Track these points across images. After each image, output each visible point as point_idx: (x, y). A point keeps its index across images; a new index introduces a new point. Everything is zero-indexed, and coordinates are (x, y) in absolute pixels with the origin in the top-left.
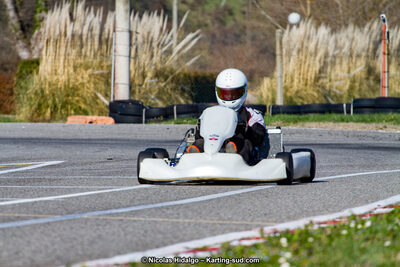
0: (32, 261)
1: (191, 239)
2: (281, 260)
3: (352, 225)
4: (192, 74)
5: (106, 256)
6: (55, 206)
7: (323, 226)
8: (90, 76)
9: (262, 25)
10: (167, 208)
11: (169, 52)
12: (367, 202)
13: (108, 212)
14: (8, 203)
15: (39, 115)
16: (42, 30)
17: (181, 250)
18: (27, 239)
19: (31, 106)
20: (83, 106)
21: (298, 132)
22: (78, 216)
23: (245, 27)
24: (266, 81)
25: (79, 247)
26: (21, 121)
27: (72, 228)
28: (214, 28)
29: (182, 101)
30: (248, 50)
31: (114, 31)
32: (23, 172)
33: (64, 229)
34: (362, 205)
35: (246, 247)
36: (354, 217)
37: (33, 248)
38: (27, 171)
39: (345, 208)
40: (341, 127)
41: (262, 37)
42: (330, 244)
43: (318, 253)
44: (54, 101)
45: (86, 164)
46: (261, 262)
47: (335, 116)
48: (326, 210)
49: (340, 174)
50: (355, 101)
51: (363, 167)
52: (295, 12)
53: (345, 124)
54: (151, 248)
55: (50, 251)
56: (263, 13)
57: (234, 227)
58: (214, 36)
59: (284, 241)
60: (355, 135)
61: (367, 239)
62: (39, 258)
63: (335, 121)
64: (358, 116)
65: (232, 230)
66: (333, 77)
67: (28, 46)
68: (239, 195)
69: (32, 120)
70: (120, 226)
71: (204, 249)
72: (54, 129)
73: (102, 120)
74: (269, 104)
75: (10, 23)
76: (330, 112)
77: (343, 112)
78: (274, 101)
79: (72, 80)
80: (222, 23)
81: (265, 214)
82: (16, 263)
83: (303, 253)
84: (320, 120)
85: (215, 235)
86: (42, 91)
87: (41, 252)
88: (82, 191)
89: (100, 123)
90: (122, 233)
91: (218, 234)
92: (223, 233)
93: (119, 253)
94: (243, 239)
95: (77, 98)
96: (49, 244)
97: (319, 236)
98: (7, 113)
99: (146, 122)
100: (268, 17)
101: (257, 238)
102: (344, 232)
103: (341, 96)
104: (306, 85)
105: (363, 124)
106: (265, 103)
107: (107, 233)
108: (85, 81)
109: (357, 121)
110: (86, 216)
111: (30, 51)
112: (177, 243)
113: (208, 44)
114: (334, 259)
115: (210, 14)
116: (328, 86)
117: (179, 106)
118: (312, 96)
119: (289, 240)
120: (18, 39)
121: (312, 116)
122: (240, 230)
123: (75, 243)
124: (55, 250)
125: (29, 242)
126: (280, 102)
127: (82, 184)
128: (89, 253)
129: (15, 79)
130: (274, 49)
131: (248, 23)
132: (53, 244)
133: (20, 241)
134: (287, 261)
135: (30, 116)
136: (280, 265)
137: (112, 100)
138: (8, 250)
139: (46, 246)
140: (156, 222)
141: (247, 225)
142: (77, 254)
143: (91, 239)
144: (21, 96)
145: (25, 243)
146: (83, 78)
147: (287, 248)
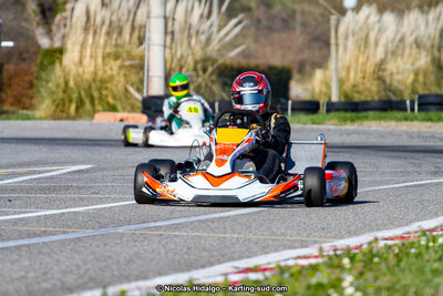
0: (63, 283)
1: (241, 258)
2: (345, 284)
3: (423, 242)
4: (235, 66)
5: (146, 278)
6: (85, 219)
7: (389, 242)
8: (121, 67)
9: (313, 9)
10: (212, 221)
12: (437, 215)
13: (145, 225)
14: (33, 214)
15: (62, 111)
17: (230, 270)
18: (56, 257)
19: (54, 101)
20: (111, 101)
21: (356, 132)
22: (112, 231)
23: (294, 12)
24: (319, 74)
25: (115, 267)
26: (41, 119)
27: (105, 245)
28: (260, 12)
29: (225, 96)
30: (298, 37)
31: (149, 17)
32: (46, 178)
33: (98, 246)
34: (431, 218)
35: (303, 267)
36: (424, 233)
37: (63, 267)
38: (52, 177)
39: (412, 221)
40: (404, 126)
41: (314, 23)
42: (398, 266)
43: (385, 275)
44: (80, 95)
45: (117, 169)
46: (320, 286)
47: (399, 114)
48: (391, 223)
49: (405, 181)
50: (420, 97)
53: (409, 123)
54: (197, 269)
55: (82, 271)
57: (288, 244)
58: (259, 21)
59: (346, 261)
60: (420, 135)
61: (440, 259)
62: (70, 280)
63: (398, 120)
64: (423, 114)
65: (286, 248)
66: (394, 70)
67: (49, 33)
69: (54, 118)
70: (159, 241)
71: (256, 269)
72: (81, 128)
73: (134, 118)
74: (323, 101)
76: (392, 109)
77: (405, 109)
78: (329, 96)
79: (100, 73)
80: (268, 6)
81: (323, 229)
83: (369, 275)
84: (381, 119)
85: (267, 253)
86: (67, 83)
87: (72, 272)
88: (115, 200)
89: (132, 121)
90: (163, 251)
92: (276, 251)
94: (299, 257)
95: (105, 92)
96: (81, 263)
97: (385, 255)
98: (26, 108)
100: (321, 1)
101: (316, 257)
102: (413, 251)
104: (364, 78)
105: (429, 124)
106: (317, 98)
107: (145, 251)
108: (114, 73)
109: (423, 120)
110: (120, 230)
111: (51, 39)
112: (224, 262)
113: (253, 30)
114: (404, 282)
116: (388, 80)
117: (221, 102)
118: (371, 91)
119: (352, 259)
120: (37, 25)
121: (371, 114)
122: (295, 248)
123: (110, 261)
124: (87, 270)
125: (58, 260)
126: (335, 98)
127: (114, 193)
128: (125, 273)
129: (35, 69)
130: (329, 38)
131: (298, 7)
132: (85, 264)
133: (48, 259)
134: (352, 284)
135: (51, 112)
136: (343, 289)
137: (145, 95)
138: (35, 271)
139: (77, 266)
140: (200, 237)
141: (303, 241)
142: (113, 275)
143: (128, 257)
144: (42, 89)
145: (54, 262)
146: (111, 69)
147: (350, 270)
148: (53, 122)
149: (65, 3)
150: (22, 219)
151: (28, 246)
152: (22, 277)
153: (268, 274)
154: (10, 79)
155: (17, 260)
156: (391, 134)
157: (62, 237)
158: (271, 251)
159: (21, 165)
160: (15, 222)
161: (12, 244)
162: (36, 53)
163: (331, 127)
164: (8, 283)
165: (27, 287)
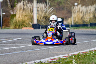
0: (14, 62)
1: (52, 57)
2: (73, 62)
3: (90, 53)
5: (31, 61)
6: (19, 49)
7: (83, 53)
8: (28, 18)
9: (68, 5)
10: (46, 49)
11: (46, 12)
12: (93, 48)
13: (32, 50)
14: (8, 48)
15: (16, 27)
17: (49, 59)
19: (14, 25)
20: (26, 25)
21: (77, 31)
22: (25, 51)
23: (64, 6)
24: (70, 19)
25: (25, 59)
26: (11, 29)
27: (23, 54)
28: (57, 6)
30: (65, 11)
32: (12, 41)
33: (22, 55)
35: (64, 58)
36: (90, 51)
37: (14, 59)
38: (13, 41)
39: (88, 49)
40: (87, 30)
41: (69, 9)
42: (85, 58)
43: (81, 60)
44: (19, 24)
45: (27, 39)
46: (68, 62)
47: (86, 27)
48: (84, 49)
49: (87, 41)
50: (91, 23)
51: (93, 39)
52: (76, 2)
53: (88, 29)
54: (42, 59)
55: (18, 60)
56: (69, 3)
57: (62, 54)
58: (57, 8)
59: (73, 57)
60: (91, 31)
61: (93, 56)
62: (16, 61)
63: (86, 28)
64: (91, 27)
65: (61, 54)
66: (85, 18)
67: (13, 11)
70: (35, 53)
72: (19, 31)
74: (70, 24)
75: (8, 6)
76: (85, 26)
77: (87, 26)
78: (71, 24)
79: (23, 19)
80: (59, 5)
81: (69, 51)
82: (10, 63)
83: (78, 60)
84: (82, 28)
86: (16, 22)
87: (16, 60)
89: (30, 29)
90: (35, 55)
91: (58, 55)
94: (64, 56)
95: (24, 23)
96: (18, 58)
97: (82, 56)
98: (8, 27)
99: (41, 29)
100: (70, 4)
101: (67, 56)
102: (88, 55)
103: (87, 22)
104: (79, 20)
105: (92, 29)
106: (69, 24)
107: (32, 55)
108: (27, 19)
109: (91, 28)
110: (27, 51)
111: (13, 12)
112: (48, 57)
113: (56, 10)
114: (85, 61)
115: (56, 3)
116: (84, 20)
118: (81, 22)
119: (75, 57)
120: (10, 9)
121: (80, 27)
123: (24, 58)
124: (19, 59)
125: (13, 58)
126: (73, 24)
127: (26, 44)
128: (27, 60)
129: (10, 19)
130: (71, 11)
131: (65, 5)
132: (19, 58)
133: (11, 57)
134: (74, 62)
135: (13, 28)
136: (73, 63)
137: (33, 24)
138: (8, 60)
140: (43, 53)
141: (65, 53)
142: (25, 60)
143: (28, 57)
144: (11, 23)
145: (12, 58)
146: (26, 18)
147: (74, 59)
148: (13, 30)
149: (16, 5)
150: (6, 49)
151: (7, 55)
152: (6, 61)
153: (57, 60)
154: (5, 21)
155: (4, 58)
156: (85, 31)
157: (14, 53)
159: (6, 38)
160: (4, 50)
161: (3, 54)
162: (10, 16)
163: (72, 30)
164: (2, 62)
165: (6, 63)
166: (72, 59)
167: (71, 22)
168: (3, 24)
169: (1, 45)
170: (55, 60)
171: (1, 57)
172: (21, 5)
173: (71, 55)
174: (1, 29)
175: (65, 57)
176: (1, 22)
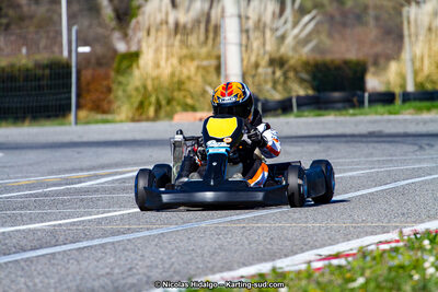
0: (149, 277)
1: (323, 246)
2: (427, 265)
4: (311, 62)
5: (230, 269)
8: (198, 68)
11: (283, 38)
13: (228, 219)
14: (115, 214)
15: (141, 114)
16: (140, 18)
17: (313, 258)
18: (140, 253)
19: (132, 104)
20: (189, 101)
21: (433, 121)
22: (196, 225)
23: (366, 7)
24: (393, 66)
25: (199, 260)
26: (121, 121)
27: (189, 238)
28: (332, 8)
29: (302, 93)
30: (371, 31)
31: (223, 17)
33: (182, 241)
35: (384, 251)
37: (148, 262)
41: (386, 17)
44: (157, 98)
46: (402, 267)
54: (280, 258)
55: (167, 266)
57: (370, 230)
58: (332, 17)
59: (426, 242)
65: (367, 234)
67: (125, 36)
68: (372, 194)
69: (133, 120)
70: (242, 233)
71: (337, 256)
72: (160, 129)
74: (397, 91)
75: (103, 12)
78: (403, 86)
79: (177, 73)
80: (341, 2)
81: (403, 214)
82: (131, 280)
85: (349, 240)
86: (145, 87)
87: (157, 267)
90: (246, 242)
92: (358, 237)
93: (245, 265)
94: (382, 242)
95: (183, 93)
96: (165, 258)
98: (104, 112)
101: (397, 241)
106: (393, 90)
107: (229, 243)
108: (192, 74)
110: (203, 224)
111: (128, 43)
112: (307, 250)
113: (326, 26)
117: (298, 98)
119: (432, 241)
120: (113, 29)
123: (194, 254)
124: (173, 264)
125: (143, 256)
126: (410, 88)
128: (210, 265)
129: (112, 74)
132: (170, 258)
133: (133, 255)
134: (433, 265)
135: (130, 115)
136: (425, 269)
138: (120, 266)
139: (162, 259)
140: (282, 228)
141: (384, 227)
142: (198, 268)
143: (212, 250)
144: (120, 93)
145: (139, 258)
146: (189, 70)
147: (431, 251)
148: (132, 125)
149: (139, 7)
150: (106, 218)
151: (113, 243)
152: (108, 274)
153: (350, 259)
154: (88, 84)
155: (102, 258)
157: (147, 233)
158: (353, 238)
159: (103, 167)
160: (99, 222)
161: (96, 242)
162: (113, 58)
163: (408, 117)
164: (94, 280)
165: (113, 283)
166: (419, 254)
167: (403, 78)
168: (82, 101)
169: (82, 200)
170: (342, 262)
171: (86, 255)
172: (164, 9)
173: (415, 234)
174: (76, 123)
175: (386, 247)
176: (70, 92)
